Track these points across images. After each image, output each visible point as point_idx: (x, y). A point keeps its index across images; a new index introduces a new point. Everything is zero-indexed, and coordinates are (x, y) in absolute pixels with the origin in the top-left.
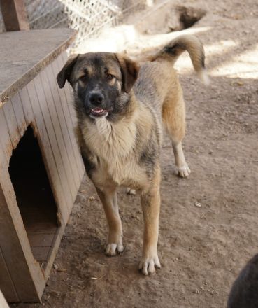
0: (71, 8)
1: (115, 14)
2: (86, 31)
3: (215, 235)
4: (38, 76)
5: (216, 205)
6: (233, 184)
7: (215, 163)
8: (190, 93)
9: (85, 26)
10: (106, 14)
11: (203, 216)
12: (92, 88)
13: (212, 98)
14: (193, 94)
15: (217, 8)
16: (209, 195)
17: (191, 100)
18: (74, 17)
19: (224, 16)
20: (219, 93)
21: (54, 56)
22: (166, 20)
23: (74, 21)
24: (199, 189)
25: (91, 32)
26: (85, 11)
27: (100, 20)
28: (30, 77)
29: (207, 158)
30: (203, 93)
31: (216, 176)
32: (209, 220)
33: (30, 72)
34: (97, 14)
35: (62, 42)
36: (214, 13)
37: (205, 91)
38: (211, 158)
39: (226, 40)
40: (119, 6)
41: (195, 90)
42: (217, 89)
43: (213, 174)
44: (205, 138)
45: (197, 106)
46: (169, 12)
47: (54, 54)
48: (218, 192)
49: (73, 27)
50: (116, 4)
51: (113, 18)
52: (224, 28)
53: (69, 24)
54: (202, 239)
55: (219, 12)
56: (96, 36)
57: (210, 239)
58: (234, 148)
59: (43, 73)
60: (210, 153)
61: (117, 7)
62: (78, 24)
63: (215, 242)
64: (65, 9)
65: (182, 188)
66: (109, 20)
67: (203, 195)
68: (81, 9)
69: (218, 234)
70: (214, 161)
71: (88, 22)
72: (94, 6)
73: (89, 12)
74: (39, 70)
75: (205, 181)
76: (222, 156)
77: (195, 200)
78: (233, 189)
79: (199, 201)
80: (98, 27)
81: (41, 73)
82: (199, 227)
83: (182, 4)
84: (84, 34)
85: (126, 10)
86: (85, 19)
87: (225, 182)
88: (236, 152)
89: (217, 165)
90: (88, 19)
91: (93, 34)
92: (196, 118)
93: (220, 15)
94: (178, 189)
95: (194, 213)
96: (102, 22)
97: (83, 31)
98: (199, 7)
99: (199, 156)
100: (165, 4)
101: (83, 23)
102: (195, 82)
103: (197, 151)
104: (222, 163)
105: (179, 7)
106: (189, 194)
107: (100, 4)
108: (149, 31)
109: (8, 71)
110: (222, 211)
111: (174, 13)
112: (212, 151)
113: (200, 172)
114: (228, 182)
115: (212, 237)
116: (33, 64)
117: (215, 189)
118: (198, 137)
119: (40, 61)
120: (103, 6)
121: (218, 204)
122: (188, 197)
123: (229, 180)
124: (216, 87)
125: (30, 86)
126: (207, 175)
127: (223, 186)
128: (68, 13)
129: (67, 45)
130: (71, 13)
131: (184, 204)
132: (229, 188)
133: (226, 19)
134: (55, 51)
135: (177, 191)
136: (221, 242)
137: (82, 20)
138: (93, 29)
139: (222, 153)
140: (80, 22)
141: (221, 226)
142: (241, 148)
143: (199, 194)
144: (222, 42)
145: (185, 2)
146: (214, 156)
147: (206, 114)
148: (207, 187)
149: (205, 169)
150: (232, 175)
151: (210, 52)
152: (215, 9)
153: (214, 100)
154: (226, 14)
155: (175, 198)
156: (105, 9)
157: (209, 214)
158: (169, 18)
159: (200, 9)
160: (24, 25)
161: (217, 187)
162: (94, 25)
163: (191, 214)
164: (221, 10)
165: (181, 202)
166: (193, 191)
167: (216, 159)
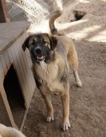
0: (27, 12)
1: (47, 14)
2: (34, 22)
3: (94, 113)
4: (15, 43)
5: (94, 99)
6: (101, 90)
7: (93, 80)
8: (81, 49)
9: (34, 20)
10: (43, 14)
11: (89, 104)
12: (37, 47)
13: (90, 51)
14: (82, 50)
15: (91, 11)
16: (91, 95)
17: (81, 52)
18: (29, 16)
19: (94, 14)
20: (93, 49)
21: (22, 34)
22: (69, 17)
23: (29, 17)
24: (86, 92)
25: (37, 22)
26: (34, 13)
27: (41, 17)
28: (11, 43)
29: (89, 78)
30: (86, 49)
31: (94, 86)
32: (91, 106)
33: (12, 41)
34: (39, 14)
35: (25, 27)
36: (90, 13)
37: (87, 48)
38: (91, 78)
39: (96, 25)
40: (48, 11)
41: (83, 47)
42: (92, 47)
43: (92, 85)
44: (88, 69)
45: (84, 55)
46: (70, 13)
47: (21, 33)
48: (95, 93)
49: (29, 20)
50: (47, 10)
51: (46, 16)
52: (95, 20)
53: (27, 19)
54: (88, 114)
55: (92, 13)
56: (39, 24)
57: (92, 114)
58: (101, 73)
59: (17, 41)
60: (91, 76)
61: (47, 11)
62: (31, 19)
63: (94, 116)
64: (25, 12)
65: (79, 92)
66: (44, 17)
67: (88, 95)
68: (32, 12)
69: (95, 112)
70: (92, 79)
71: (35, 18)
72: (38, 11)
73: (35, 13)
74: (15, 40)
75: (89, 89)
76: (96, 77)
77: (85, 97)
78: (101, 92)
79: (86, 97)
80: (39, 20)
81: (16, 41)
82: (87, 109)
83: (76, 10)
84: (33, 23)
85: (51, 12)
86: (34, 17)
87: (98, 89)
88: (102, 75)
89: (94, 81)
90: (35, 16)
91: (37, 23)
92: (83, 60)
93: (92, 14)
94: (77, 92)
95: (84, 103)
96: (41, 18)
97: (33, 22)
98: (83, 11)
99: (86, 78)
100: (68, 10)
101: (33, 18)
102: (83, 44)
103: (85, 75)
104: (96, 80)
105: (75, 11)
106: (82, 94)
107: (40, 10)
108: (62, 22)
109: (2, 41)
110: (96, 102)
111: (72, 13)
112: (91, 75)
113: (86, 84)
114: (99, 89)
115: (93, 113)
116: (13, 37)
117: (93, 92)
118: (85, 69)
119: (16, 36)
120: (42, 11)
121: (95, 99)
122: (81, 96)
123: (99, 88)
124: (92, 46)
125: (11, 47)
126: (89, 86)
127: (97, 91)
128: (26, 14)
129: (27, 29)
130: (28, 14)
131: (80, 99)
132: (100, 92)
133: (95, 16)
134: (22, 31)
135: (77, 93)
136: (97, 116)
137: (33, 17)
138: (37, 21)
139: (96, 76)
140: (32, 18)
141: (97, 109)
142: (104, 74)
143: (86, 95)
144: (94, 26)
145: (77, 8)
146: (92, 77)
147: (88, 59)
148: (90, 91)
149: (88, 83)
150: (101, 85)
151: (89, 31)
152: (90, 12)
153: (91, 52)
154: (95, 14)
155: (76, 96)
156: (42, 12)
157: (91, 103)
158: (70, 15)
159: (84, 12)
160: (8, 20)
161: (94, 91)
162: (38, 19)
163: (83, 103)
164: (93, 12)
165: (78, 98)
166: (84, 93)
167: (93, 78)
